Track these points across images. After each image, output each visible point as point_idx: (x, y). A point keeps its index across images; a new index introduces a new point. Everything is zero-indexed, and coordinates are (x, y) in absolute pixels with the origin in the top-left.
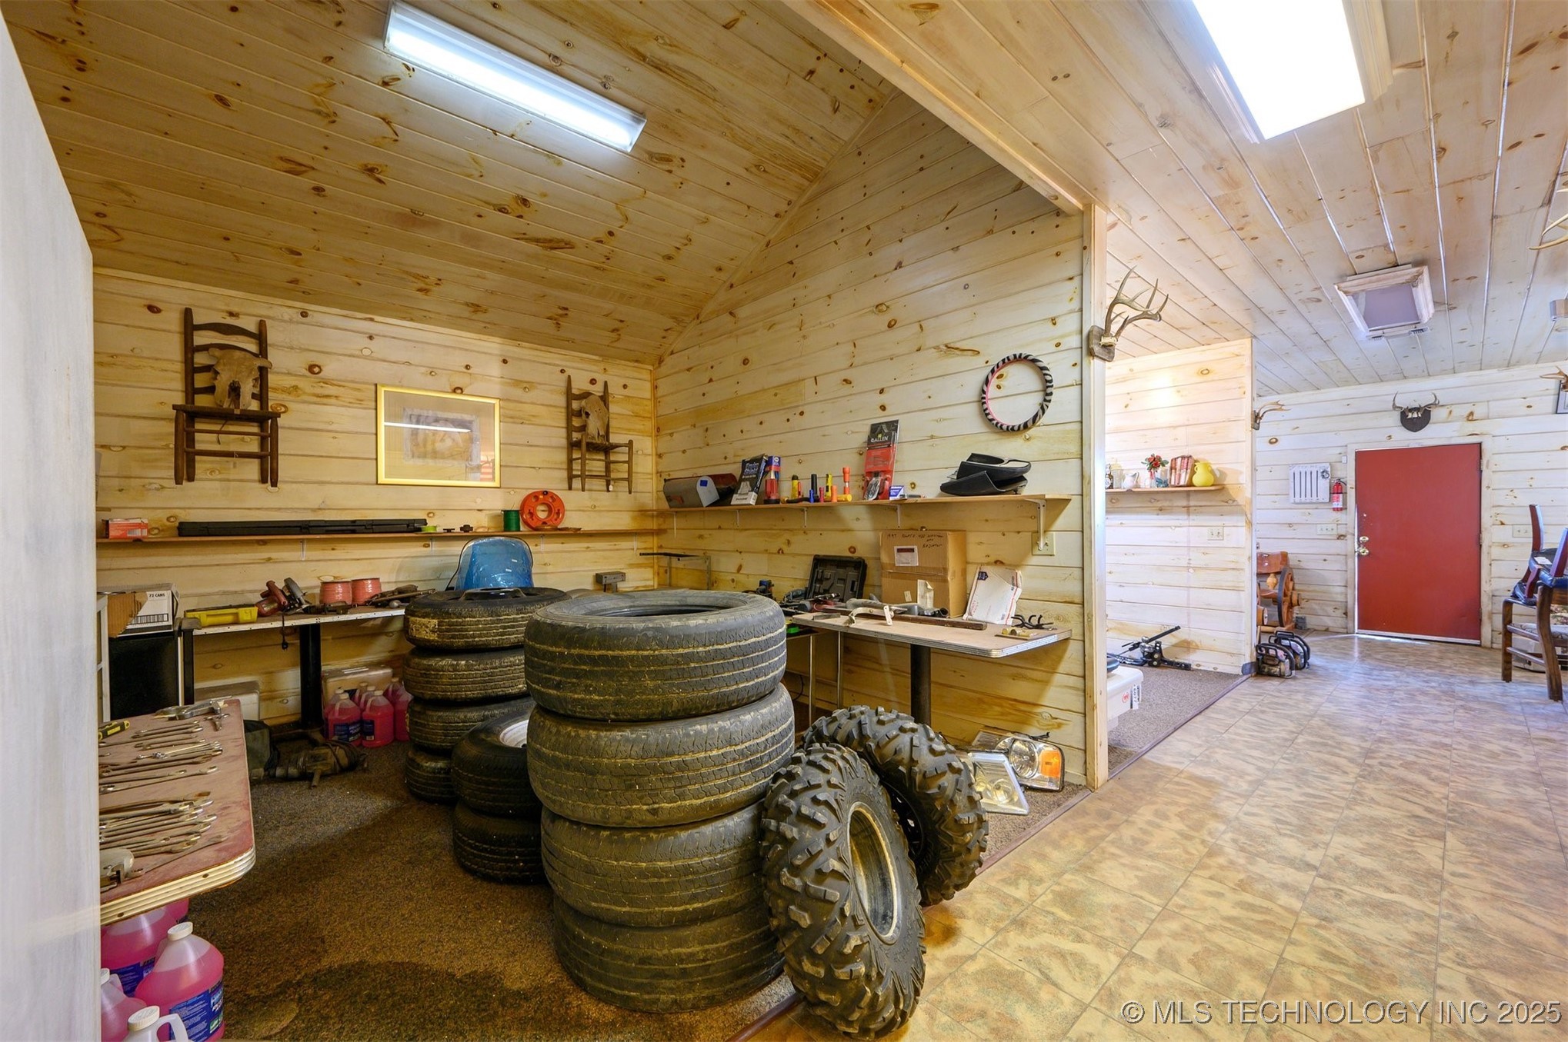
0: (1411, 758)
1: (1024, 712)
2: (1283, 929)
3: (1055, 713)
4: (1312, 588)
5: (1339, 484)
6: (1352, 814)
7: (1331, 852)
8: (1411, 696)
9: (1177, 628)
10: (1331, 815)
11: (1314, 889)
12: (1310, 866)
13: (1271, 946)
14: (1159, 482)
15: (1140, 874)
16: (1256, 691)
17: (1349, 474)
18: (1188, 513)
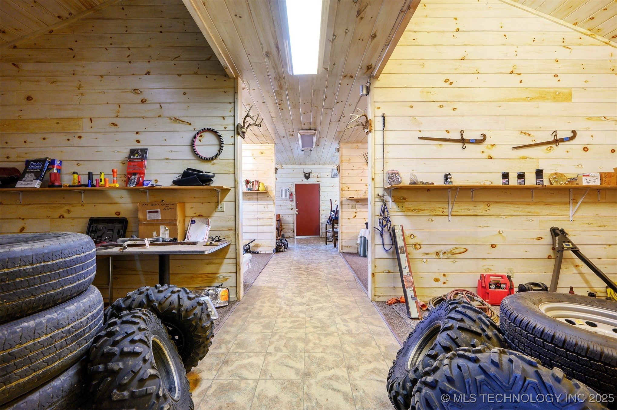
0: (316, 267)
1: (212, 277)
2: (303, 324)
3: (224, 275)
4: (286, 225)
5: (291, 193)
6: (308, 286)
7: (308, 297)
8: (311, 252)
9: (255, 240)
10: (304, 288)
11: (307, 310)
12: (304, 304)
13: (302, 331)
14: (249, 189)
15: (262, 324)
16: (277, 257)
17: (294, 190)
18: (257, 200)
